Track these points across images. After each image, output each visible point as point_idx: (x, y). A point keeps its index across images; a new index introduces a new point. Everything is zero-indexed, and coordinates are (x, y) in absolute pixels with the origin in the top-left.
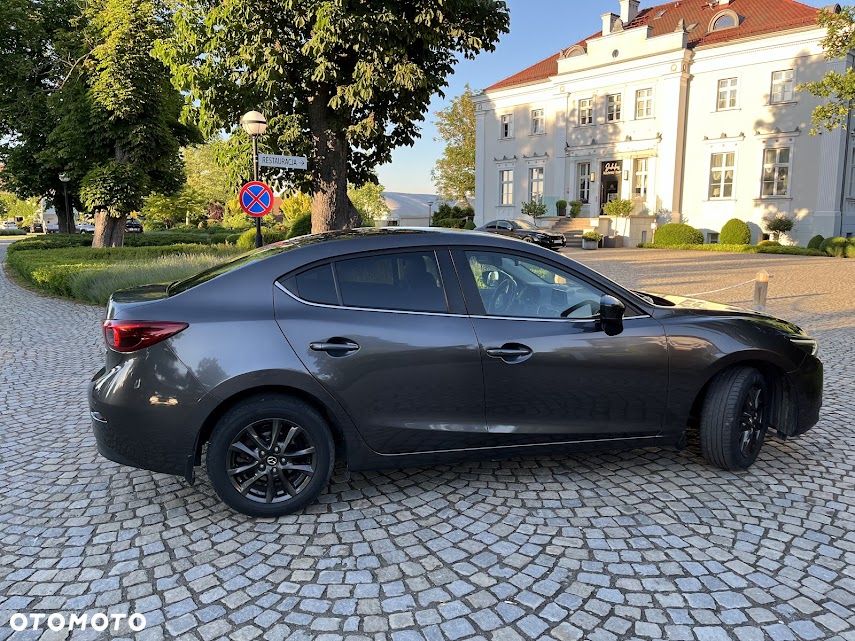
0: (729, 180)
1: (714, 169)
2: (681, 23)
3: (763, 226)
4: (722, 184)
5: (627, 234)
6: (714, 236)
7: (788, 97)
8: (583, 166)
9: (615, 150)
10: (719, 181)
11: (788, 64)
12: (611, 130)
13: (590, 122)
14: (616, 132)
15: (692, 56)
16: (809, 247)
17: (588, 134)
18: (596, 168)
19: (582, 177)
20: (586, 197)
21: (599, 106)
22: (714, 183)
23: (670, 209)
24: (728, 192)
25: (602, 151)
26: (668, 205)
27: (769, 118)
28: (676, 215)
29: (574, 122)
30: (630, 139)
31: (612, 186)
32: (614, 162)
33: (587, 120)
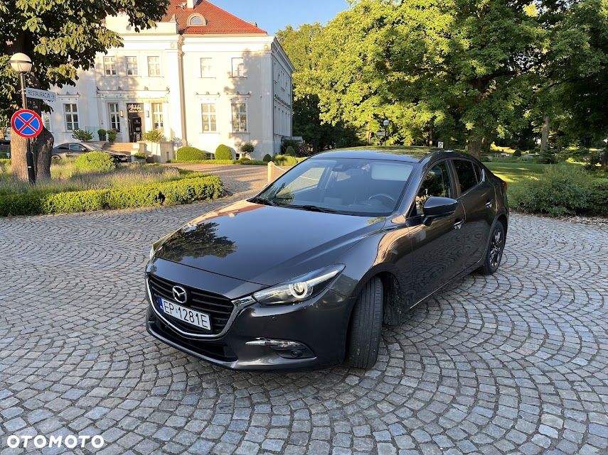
0: (213, 121)
1: (203, 114)
2: (174, 16)
3: (236, 149)
4: (210, 123)
5: (159, 154)
6: (209, 155)
7: (241, 75)
8: (112, 105)
9: (137, 96)
10: (207, 121)
11: (240, 55)
12: (131, 82)
13: (114, 73)
14: (135, 84)
15: (183, 40)
16: (264, 160)
17: (113, 83)
18: (123, 107)
19: (113, 113)
20: (117, 127)
21: (119, 64)
22: (204, 122)
23: (181, 138)
24: (214, 128)
25: (125, 96)
26: (179, 135)
27: (232, 87)
28: (184, 142)
29: (100, 73)
30: (146, 89)
31: (137, 121)
32: (137, 104)
33: (111, 72)
